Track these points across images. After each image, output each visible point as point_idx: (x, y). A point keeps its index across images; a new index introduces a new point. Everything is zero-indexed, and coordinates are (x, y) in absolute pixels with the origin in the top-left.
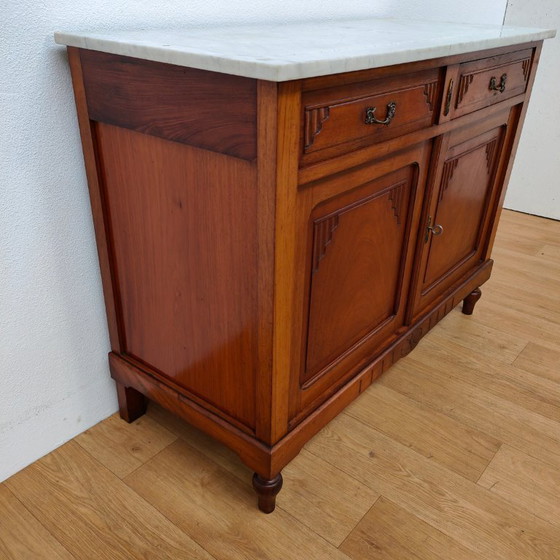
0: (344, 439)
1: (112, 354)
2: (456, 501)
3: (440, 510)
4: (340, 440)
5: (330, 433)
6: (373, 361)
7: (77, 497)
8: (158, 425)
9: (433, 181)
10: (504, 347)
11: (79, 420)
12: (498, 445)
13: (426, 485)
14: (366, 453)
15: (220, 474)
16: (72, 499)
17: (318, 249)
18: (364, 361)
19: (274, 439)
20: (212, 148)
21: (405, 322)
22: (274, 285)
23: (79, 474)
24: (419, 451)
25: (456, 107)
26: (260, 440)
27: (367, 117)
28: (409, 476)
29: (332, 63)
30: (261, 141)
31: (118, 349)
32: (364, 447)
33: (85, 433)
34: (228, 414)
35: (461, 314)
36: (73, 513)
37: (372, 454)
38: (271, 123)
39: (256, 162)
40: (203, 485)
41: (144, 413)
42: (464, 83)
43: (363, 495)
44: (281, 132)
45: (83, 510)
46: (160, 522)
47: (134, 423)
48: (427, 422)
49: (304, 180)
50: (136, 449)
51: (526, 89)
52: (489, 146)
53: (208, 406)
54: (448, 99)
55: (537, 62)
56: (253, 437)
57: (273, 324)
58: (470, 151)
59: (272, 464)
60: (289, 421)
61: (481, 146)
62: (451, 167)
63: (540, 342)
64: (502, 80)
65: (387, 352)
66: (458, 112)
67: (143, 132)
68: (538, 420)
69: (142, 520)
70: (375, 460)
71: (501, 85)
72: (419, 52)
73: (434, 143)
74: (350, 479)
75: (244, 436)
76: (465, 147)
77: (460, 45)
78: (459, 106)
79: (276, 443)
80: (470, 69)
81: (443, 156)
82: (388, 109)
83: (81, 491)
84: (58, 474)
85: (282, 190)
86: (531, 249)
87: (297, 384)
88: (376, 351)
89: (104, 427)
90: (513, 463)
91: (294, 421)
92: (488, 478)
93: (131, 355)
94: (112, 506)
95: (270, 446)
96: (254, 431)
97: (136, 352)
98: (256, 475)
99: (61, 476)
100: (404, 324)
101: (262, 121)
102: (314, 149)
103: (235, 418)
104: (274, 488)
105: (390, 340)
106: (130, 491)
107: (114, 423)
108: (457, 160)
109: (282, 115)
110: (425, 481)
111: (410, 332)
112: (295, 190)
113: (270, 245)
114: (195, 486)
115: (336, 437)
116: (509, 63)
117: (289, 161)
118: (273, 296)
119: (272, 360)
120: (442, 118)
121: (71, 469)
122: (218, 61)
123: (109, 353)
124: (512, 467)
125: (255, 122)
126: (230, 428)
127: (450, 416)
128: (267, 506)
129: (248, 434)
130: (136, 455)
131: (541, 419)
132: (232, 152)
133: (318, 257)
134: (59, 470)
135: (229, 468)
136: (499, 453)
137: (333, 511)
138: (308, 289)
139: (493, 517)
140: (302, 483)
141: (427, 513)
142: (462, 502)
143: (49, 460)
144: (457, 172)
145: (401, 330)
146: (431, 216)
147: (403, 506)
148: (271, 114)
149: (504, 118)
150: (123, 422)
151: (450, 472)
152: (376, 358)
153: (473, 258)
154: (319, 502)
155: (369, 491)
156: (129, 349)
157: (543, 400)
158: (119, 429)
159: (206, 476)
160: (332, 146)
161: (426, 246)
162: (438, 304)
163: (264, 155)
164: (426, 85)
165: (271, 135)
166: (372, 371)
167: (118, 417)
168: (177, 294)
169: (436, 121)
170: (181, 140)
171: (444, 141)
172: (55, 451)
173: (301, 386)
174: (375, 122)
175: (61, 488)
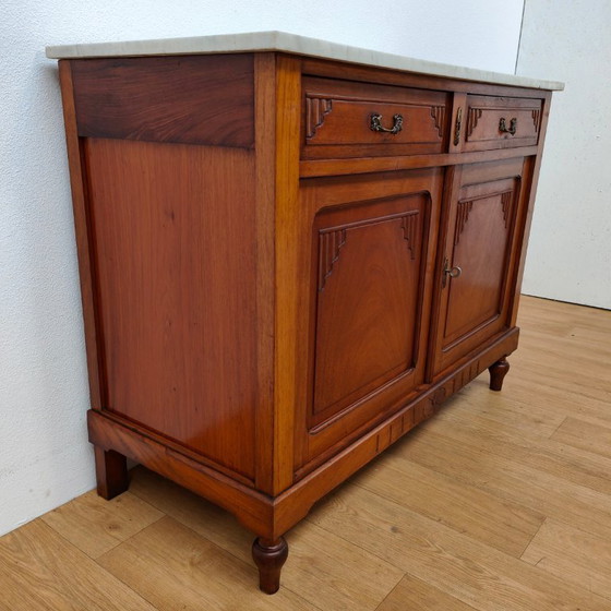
0: (362, 514)
1: (92, 413)
2: (497, 578)
3: (479, 588)
4: (356, 514)
5: (345, 508)
6: (391, 416)
7: (39, 580)
8: (142, 502)
9: (447, 218)
10: (540, 422)
11: (48, 495)
12: (542, 519)
13: (460, 561)
14: (387, 528)
15: (214, 553)
16: (33, 582)
17: (324, 264)
18: (381, 415)
19: (276, 489)
20: (208, 143)
21: (427, 378)
22: (275, 288)
23: (42, 554)
24: (450, 525)
25: (466, 140)
26: (260, 491)
27: (372, 123)
28: (440, 552)
29: (333, 47)
30: (259, 123)
31: (98, 406)
32: (386, 522)
33: (54, 510)
34: (224, 465)
35: (488, 390)
36: (32, 596)
37: (394, 530)
38: (269, 101)
39: (254, 149)
40: (192, 564)
41: (126, 489)
42: (473, 116)
43: (386, 572)
44: (280, 110)
45: (45, 593)
46: (138, 605)
47: (114, 500)
48: (456, 495)
49: (307, 174)
50: (114, 527)
51: (538, 141)
52: (505, 196)
53: (201, 459)
54: (458, 127)
55: (547, 115)
56: (251, 488)
57: (274, 337)
58: (484, 197)
59: (276, 519)
60: (294, 471)
61: (496, 194)
62: (465, 209)
63: (579, 417)
64: (512, 123)
65: (407, 408)
66: (469, 146)
67: (134, 139)
68: (586, 494)
69: (116, 603)
70: (398, 536)
71: (511, 129)
72: (423, 63)
73: (446, 172)
74: (370, 556)
75: (242, 488)
76: (479, 190)
77: (466, 69)
78: (469, 139)
79: (279, 495)
80: (478, 103)
81: (457, 195)
82: (395, 120)
83: (44, 573)
84: (17, 555)
85: (282, 177)
86: (560, 331)
87: (304, 425)
88: (394, 407)
89: (78, 505)
90: (561, 537)
91: (301, 471)
92: (532, 553)
93: (113, 411)
94: (81, 589)
95: (272, 498)
96: (254, 481)
97: (119, 408)
98: (256, 543)
99: (21, 556)
100: (425, 382)
101: (259, 101)
102: (317, 142)
103: (232, 469)
104: (277, 557)
105: (408, 396)
106: (104, 572)
107: (89, 500)
108: (471, 203)
109: (281, 92)
110: (459, 557)
111: (431, 391)
112: (297, 181)
113: (270, 241)
114: (183, 565)
115: (351, 512)
116: (518, 109)
117: (290, 146)
118: (274, 302)
119: (273, 383)
120: (452, 148)
121: (34, 550)
122: (213, 39)
123: (88, 411)
124: (560, 541)
125: (253, 104)
126: (225, 480)
127: (484, 489)
128: (269, 585)
129: (247, 486)
130: (115, 533)
131: (589, 492)
132: (227, 144)
133: (324, 275)
134: (20, 550)
135: (225, 546)
136: (543, 528)
137: (350, 591)
138: (314, 308)
139: (542, 595)
140: (312, 561)
141: (464, 591)
142: (504, 580)
143: (8, 540)
144: (472, 215)
145: (421, 388)
146: (448, 257)
147: (434, 584)
148: (270, 90)
149: (518, 169)
150: (101, 499)
151: (488, 547)
152: (395, 413)
153: (497, 322)
154: (333, 582)
155: (393, 568)
156: (111, 405)
157: (589, 473)
158: (95, 507)
159: (197, 555)
160: (335, 145)
161: (444, 292)
162: (461, 365)
163: (263, 137)
164: (433, 107)
165: (269, 114)
166: (391, 427)
167: (96, 495)
168: (167, 323)
169: (446, 149)
170: (174, 141)
171: (456, 176)
172: (17, 530)
173: (309, 430)
174: (381, 130)
175: (20, 570)
